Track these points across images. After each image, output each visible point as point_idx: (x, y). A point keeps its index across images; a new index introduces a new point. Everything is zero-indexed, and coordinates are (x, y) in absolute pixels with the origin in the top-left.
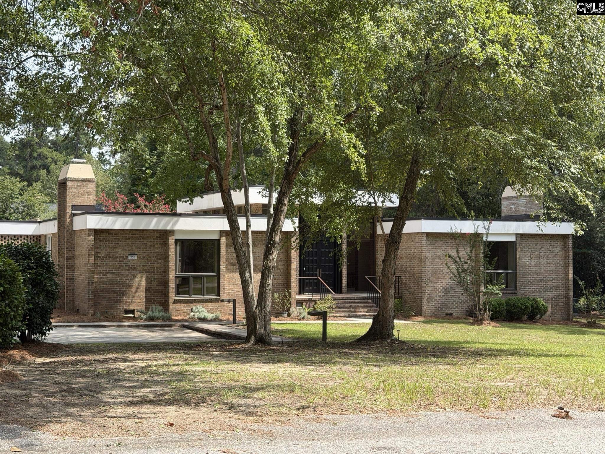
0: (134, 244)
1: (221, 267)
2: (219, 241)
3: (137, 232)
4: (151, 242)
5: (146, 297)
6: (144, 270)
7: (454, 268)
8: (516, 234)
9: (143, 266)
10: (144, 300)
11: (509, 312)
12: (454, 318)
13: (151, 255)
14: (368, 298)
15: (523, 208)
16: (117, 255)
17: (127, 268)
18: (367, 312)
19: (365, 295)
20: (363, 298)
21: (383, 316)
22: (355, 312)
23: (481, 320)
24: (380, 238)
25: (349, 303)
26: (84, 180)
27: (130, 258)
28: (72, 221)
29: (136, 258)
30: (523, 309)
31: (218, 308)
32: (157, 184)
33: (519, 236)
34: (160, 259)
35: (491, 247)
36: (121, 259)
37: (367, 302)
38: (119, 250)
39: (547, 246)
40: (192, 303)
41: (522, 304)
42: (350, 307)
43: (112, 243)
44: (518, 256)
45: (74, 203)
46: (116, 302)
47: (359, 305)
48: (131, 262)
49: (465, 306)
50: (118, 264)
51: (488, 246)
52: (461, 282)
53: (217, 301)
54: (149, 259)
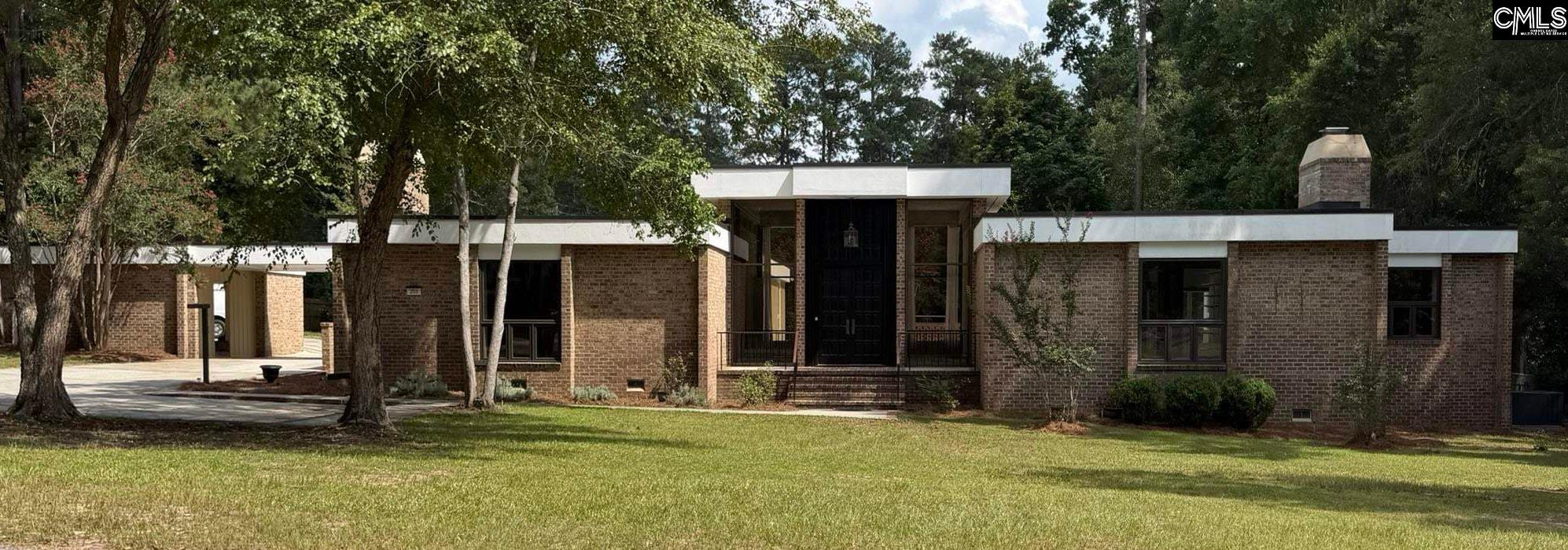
0: (415, 268)
1: (563, 310)
2: (557, 263)
3: (420, 248)
4: (445, 265)
5: (438, 358)
6: (434, 313)
8: (1230, 243)
9: (433, 306)
13: (445, 288)
14: (904, 374)
16: (388, 287)
17: (405, 309)
27: (409, 292)
29: (419, 292)
31: (557, 382)
33: (1237, 246)
36: (395, 295)
37: (890, 382)
38: (392, 280)
40: (510, 371)
41: (1192, 391)
42: (844, 389)
44: (1230, 291)
47: (869, 386)
48: (412, 298)
50: (390, 302)
53: (556, 368)
54: (442, 294)
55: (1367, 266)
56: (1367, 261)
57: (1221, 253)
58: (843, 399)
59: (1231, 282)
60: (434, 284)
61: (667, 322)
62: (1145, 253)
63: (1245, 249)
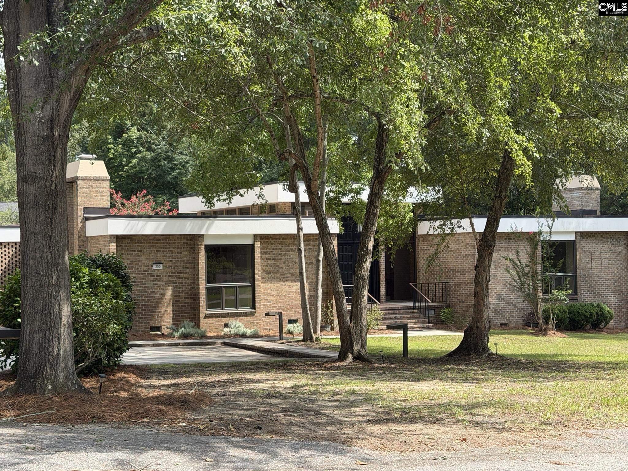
0: (158, 251)
1: (256, 276)
2: (253, 246)
3: (161, 238)
4: (178, 248)
5: (173, 311)
6: (170, 281)
7: (513, 272)
8: (576, 232)
9: (170, 276)
10: (172, 315)
11: (572, 320)
12: (511, 329)
13: (178, 263)
14: (414, 308)
15: (578, 203)
16: (140, 264)
17: (152, 279)
18: (415, 323)
19: (411, 304)
20: (408, 308)
21: (477, 327)
23: (545, 330)
24: (421, 239)
25: (394, 314)
26: (97, 179)
27: (155, 267)
28: (84, 226)
29: (161, 267)
30: (587, 317)
31: (253, 323)
32: (193, 183)
33: (579, 234)
34: (188, 268)
35: (554, 247)
36: (145, 269)
37: (413, 313)
38: (143, 259)
39: (608, 245)
40: (225, 317)
41: (586, 312)
42: (396, 318)
43: (134, 251)
44: (578, 257)
45: (87, 206)
46: (140, 318)
47: (405, 316)
48: (156, 271)
49: (522, 314)
50: (142, 274)
51: (552, 246)
52: (521, 287)
53: (252, 314)
54: (176, 268)
55: (625, 244)
56: (625, 242)
57: (572, 238)
59: (578, 253)
60: (171, 261)
63: (584, 235)
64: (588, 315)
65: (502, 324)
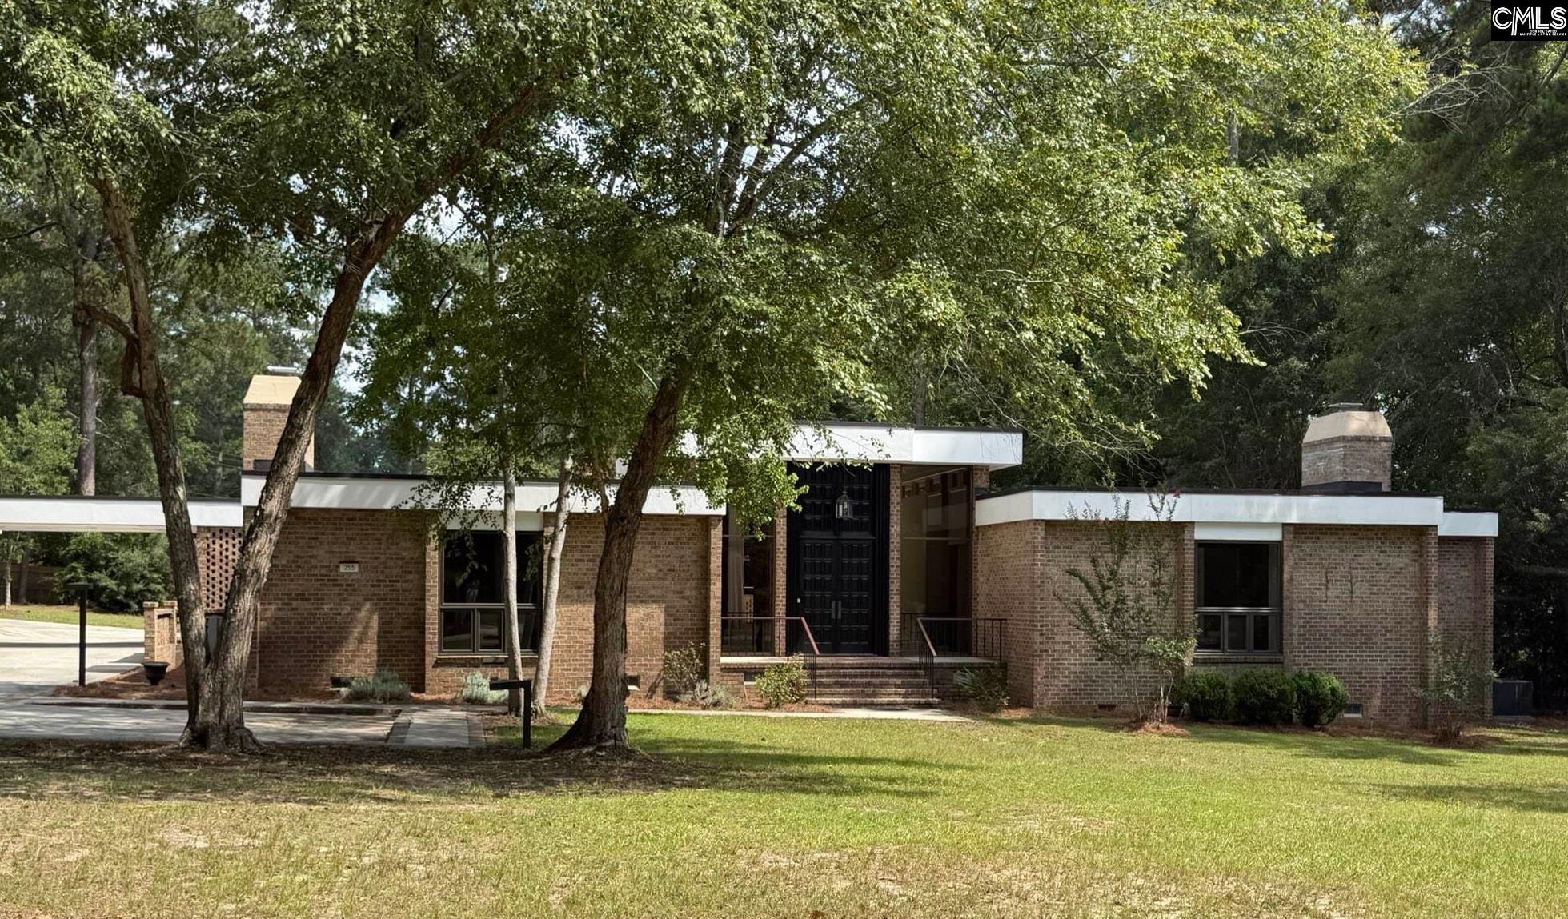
0: (352, 539)
1: (545, 591)
2: (539, 535)
3: (358, 515)
4: (391, 535)
5: (379, 651)
6: (373, 595)
8: (1285, 525)
9: (373, 586)
10: (375, 658)
11: (1241, 704)
13: (391, 563)
14: (921, 666)
15: (1338, 467)
16: (314, 562)
17: (336, 590)
18: (905, 696)
19: (915, 659)
22: (875, 695)
23: (1140, 720)
24: (980, 535)
27: (342, 569)
29: (356, 568)
30: (1272, 698)
33: (1292, 529)
34: (410, 572)
36: (324, 571)
38: (321, 553)
39: (1370, 554)
40: (478, 666)
41: (1270, 687)
43: (304, 538)
44: (1286, 576)
45: (260, 457)
46: (311, 661)
47: (892, 681)
48: (346, 577)
50: (318, 581)
53: (535, 663)
54: (387, 571)
55: (1414, 552)
56: (1414, 547)
57: (1276, 536)
58: (868, 696)
59: (1286, 567)
60: (376, 558)
61: (668, 607)
62: (1201, 535)
63: (1301, 531)
64: (1273, 694)
65: (1101, 707)
